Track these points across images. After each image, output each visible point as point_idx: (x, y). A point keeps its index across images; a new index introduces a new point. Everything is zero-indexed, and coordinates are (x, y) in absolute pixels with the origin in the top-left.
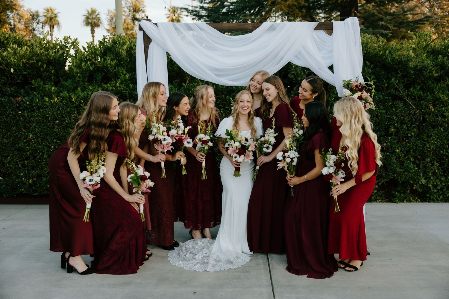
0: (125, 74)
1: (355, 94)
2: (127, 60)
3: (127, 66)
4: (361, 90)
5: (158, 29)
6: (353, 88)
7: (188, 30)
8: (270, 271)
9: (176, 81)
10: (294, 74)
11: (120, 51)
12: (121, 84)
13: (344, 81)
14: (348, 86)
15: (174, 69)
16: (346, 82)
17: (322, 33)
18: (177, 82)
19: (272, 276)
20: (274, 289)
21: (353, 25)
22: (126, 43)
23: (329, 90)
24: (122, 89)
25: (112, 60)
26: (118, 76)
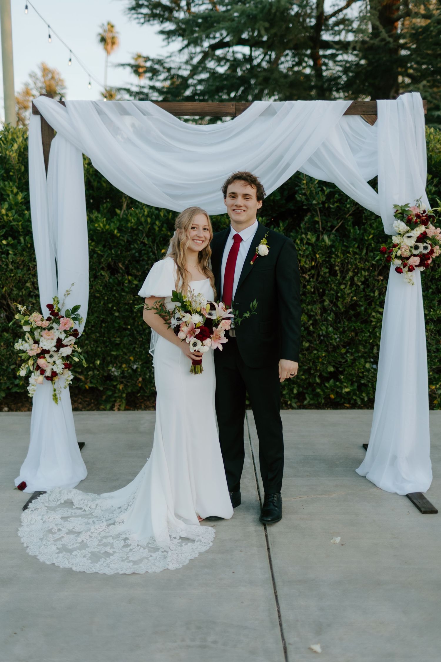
0: (16, 194)
1: (415, 230)
2: (20, 170)
3: (20, 179)
4: (425, 223)
5: (67, 112)
6: (412, 219)
7: (121, 115)
8: (268, 549)
9: (105, 205)
10: (305, 194)
11: (6, 154)
12: (10, 209)
13: (395, 206)
14: (402, 214)
15: (101, 184)
16: (399, 209)
17: (357, 121)
18: (107, 207)
19: (272, 559)
20: (277, 588)
21: (413, 106)
22: (17, 140)
23: (364, 221)
24: (11, 218)
26: (5, 197)
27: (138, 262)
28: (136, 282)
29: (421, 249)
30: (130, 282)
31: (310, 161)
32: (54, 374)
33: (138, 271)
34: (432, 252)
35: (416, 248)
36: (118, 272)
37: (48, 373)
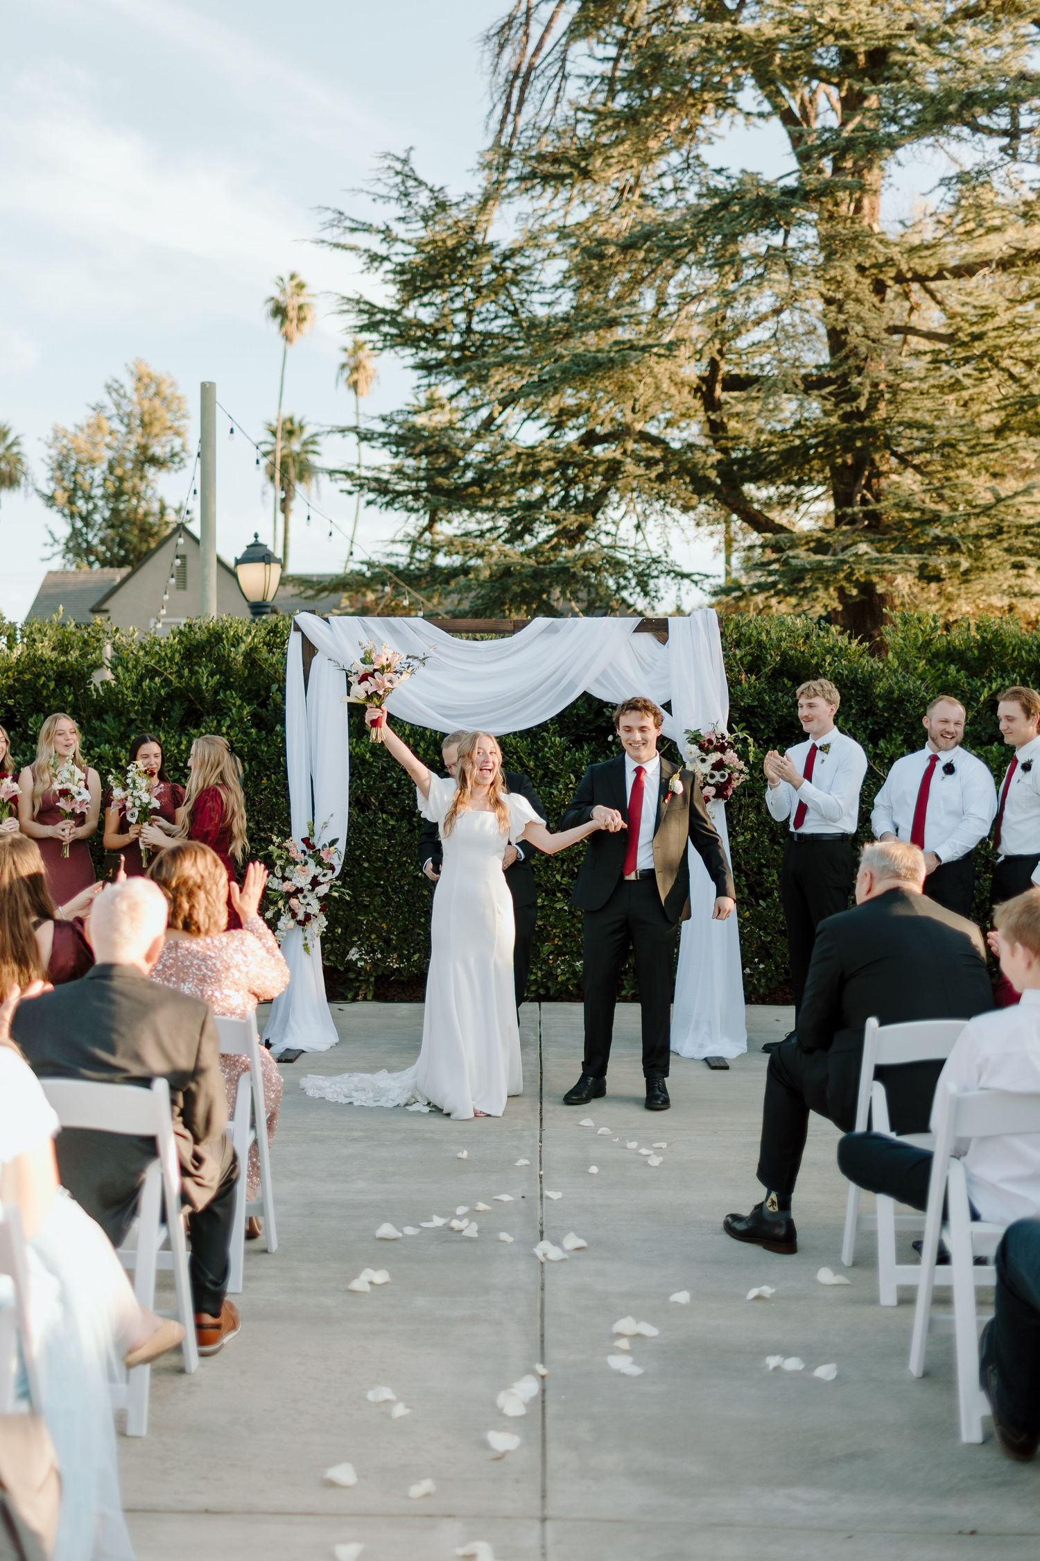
0: (240, 707)
1: (710, 756)
4: (722, 749)
5: (330, 628)
6: (706, 744)
13: (687, 731)
14: (695, 739)
16: (692, 733)
17: (648, 639)
21: (707, 624)
25: (212, 674)
27: (395, 795)
28: (392, 822)
29: (718, 778)
30: (384, 821)
31: (597, 681)
32: (308, 917)
33: (396, 807)
34: (729, 780)
35: (712, 776)
36: (369, 809)
37: (301, 917)
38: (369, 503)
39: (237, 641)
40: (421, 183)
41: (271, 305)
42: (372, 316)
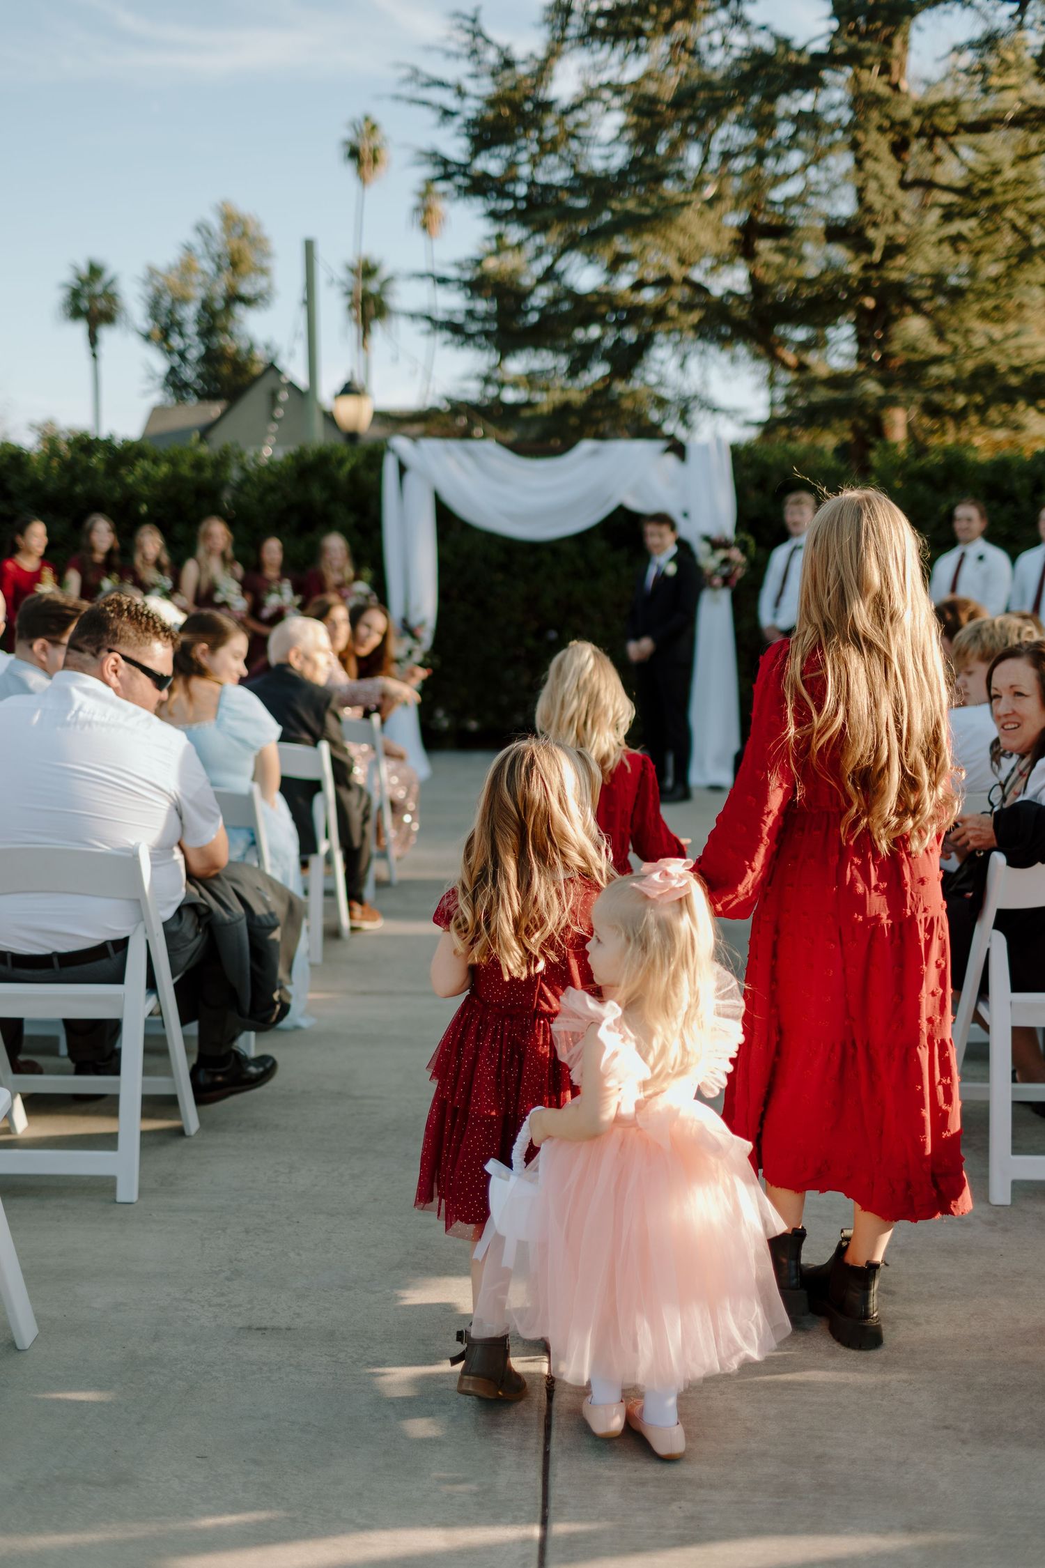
1: (719, 553)
4: (729, 547)
6: (717, 543)
17: (670, 459)
29: (725, 571)
31: (630, 495)
34: (734, 573)
35: (720, 570)
38: (446, 343)
39: (341, 462)
40: (488, 42)
41: (347, 150)
42: (446, 169)
